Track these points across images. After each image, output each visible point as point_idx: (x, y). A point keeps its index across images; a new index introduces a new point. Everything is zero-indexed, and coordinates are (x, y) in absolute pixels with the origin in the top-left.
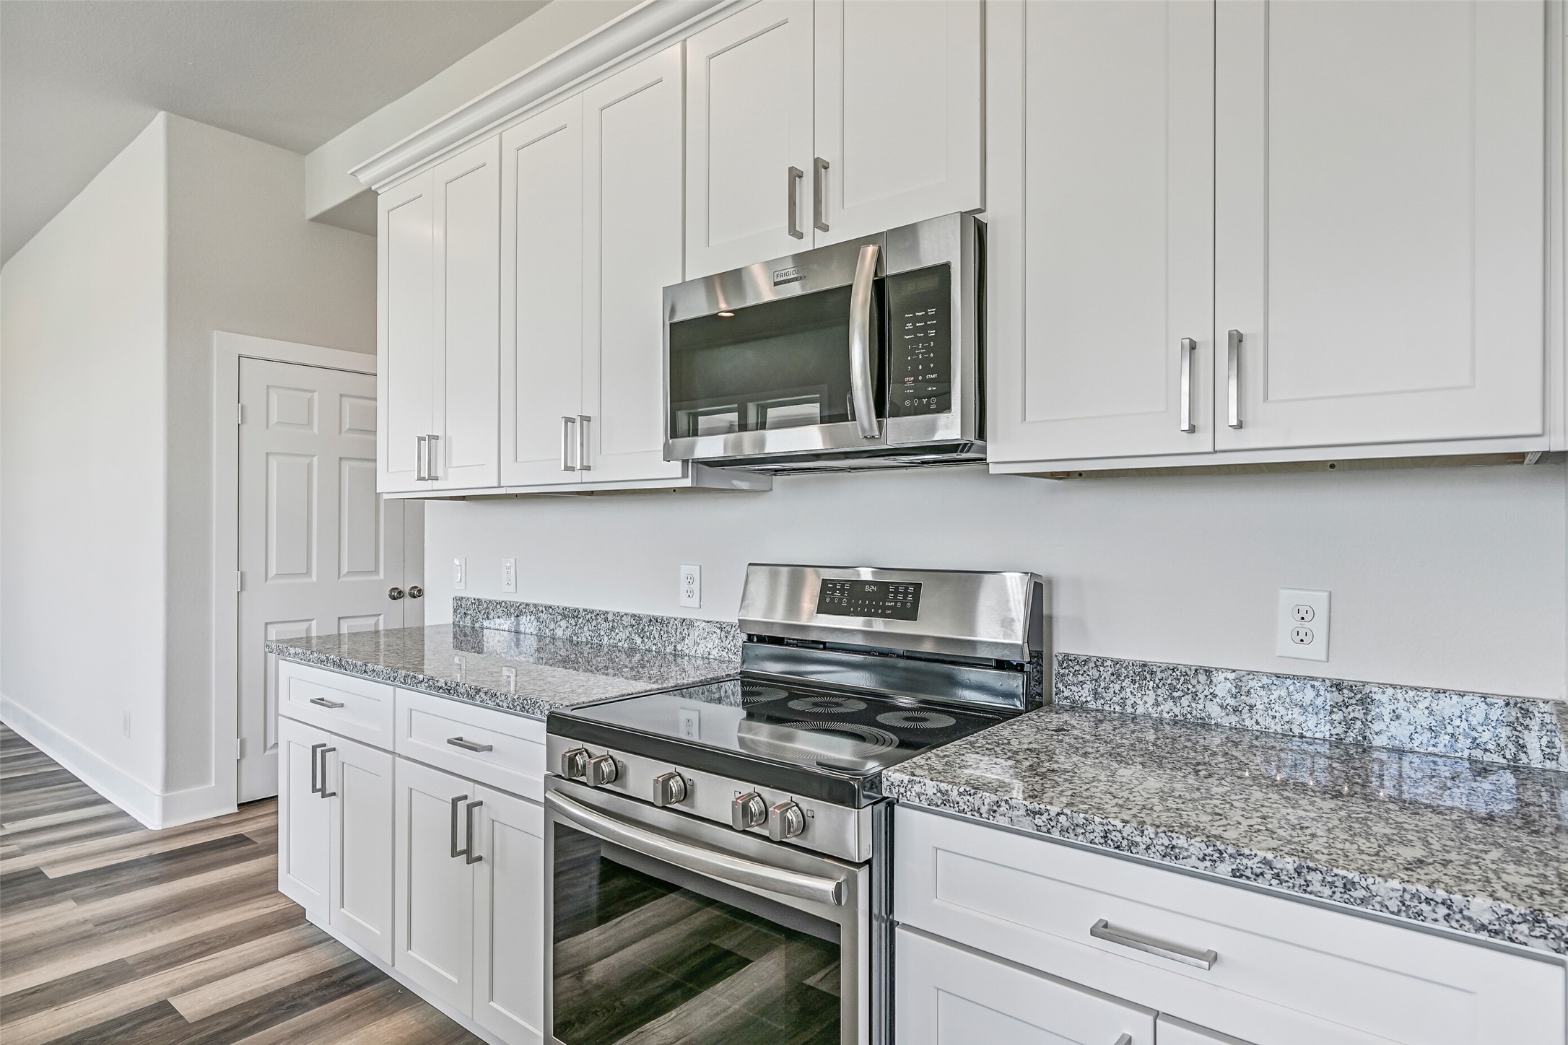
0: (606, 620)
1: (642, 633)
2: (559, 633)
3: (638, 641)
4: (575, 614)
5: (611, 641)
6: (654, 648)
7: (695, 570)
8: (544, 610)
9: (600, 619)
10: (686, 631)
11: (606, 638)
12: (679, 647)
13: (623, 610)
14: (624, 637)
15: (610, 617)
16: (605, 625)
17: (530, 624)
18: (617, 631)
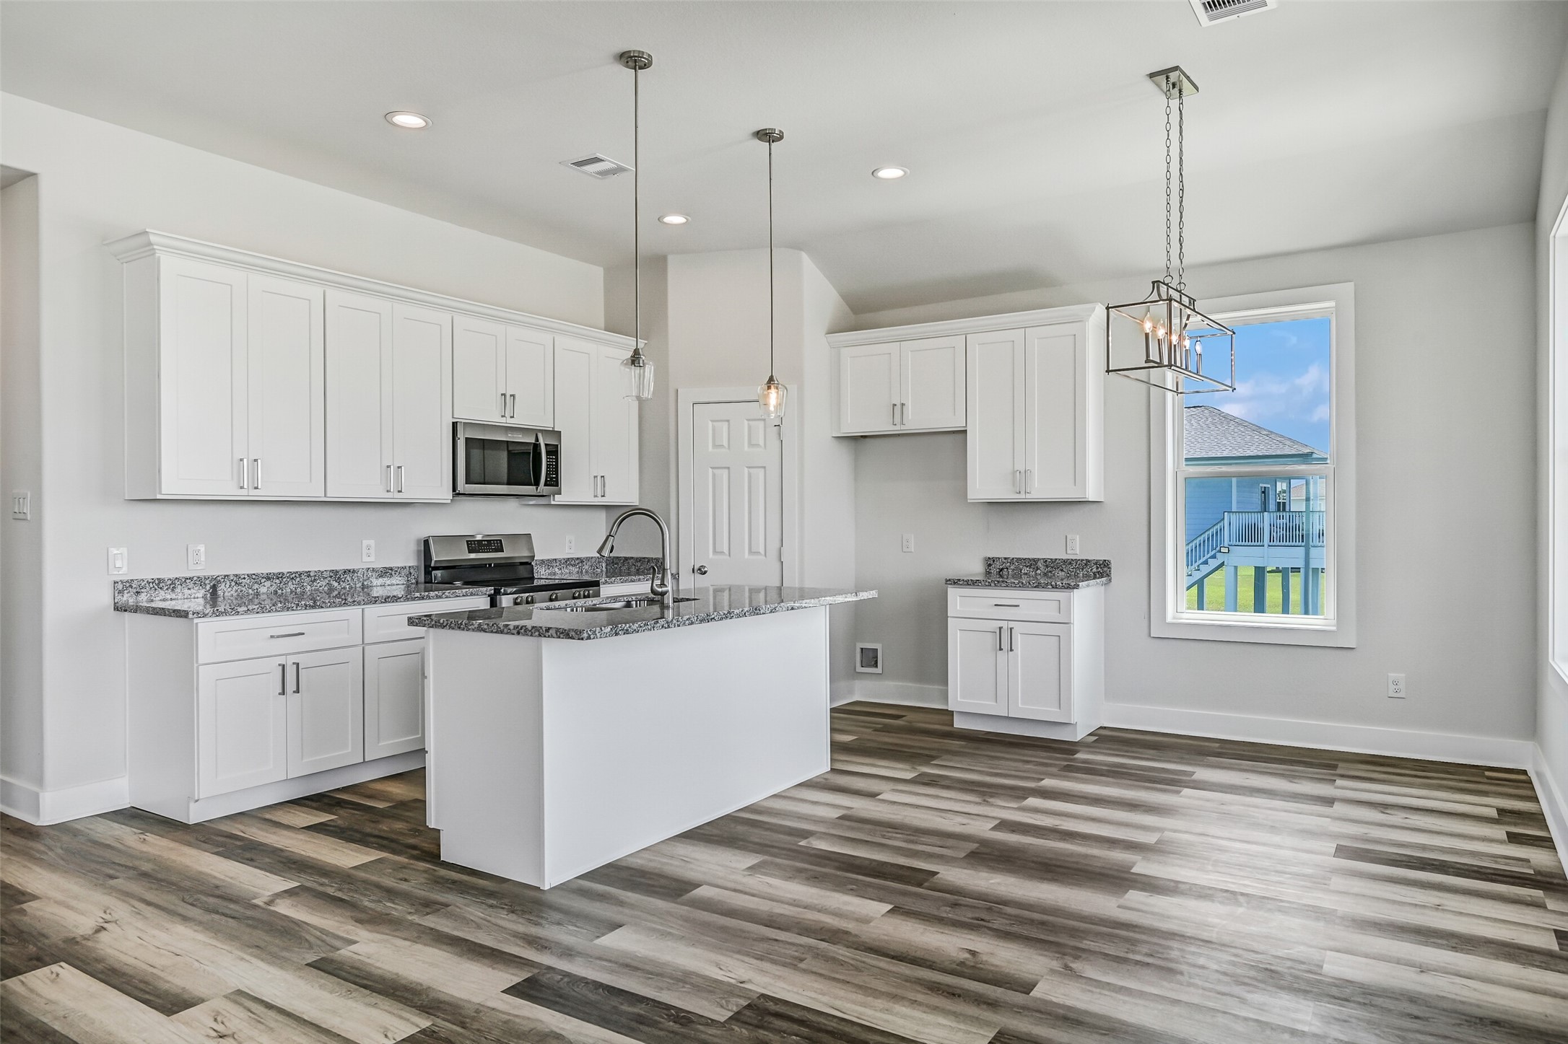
0: (309, 576)
1: (338, 580)
2: (263, 590)
3: (336, 584)
4: (280, 576)
5: (313, 588)
6: (348, 587)
7: (372, 543)
8: (246, 576)
9: (303, 577)
10: (370, 574)
11: (309, 587)
12: (365, 583)
13: (322, 569)
14: (324, 584)
15: (312, 574)
16: (307, 579)
17: (229, 589)
18: (318, 581)
